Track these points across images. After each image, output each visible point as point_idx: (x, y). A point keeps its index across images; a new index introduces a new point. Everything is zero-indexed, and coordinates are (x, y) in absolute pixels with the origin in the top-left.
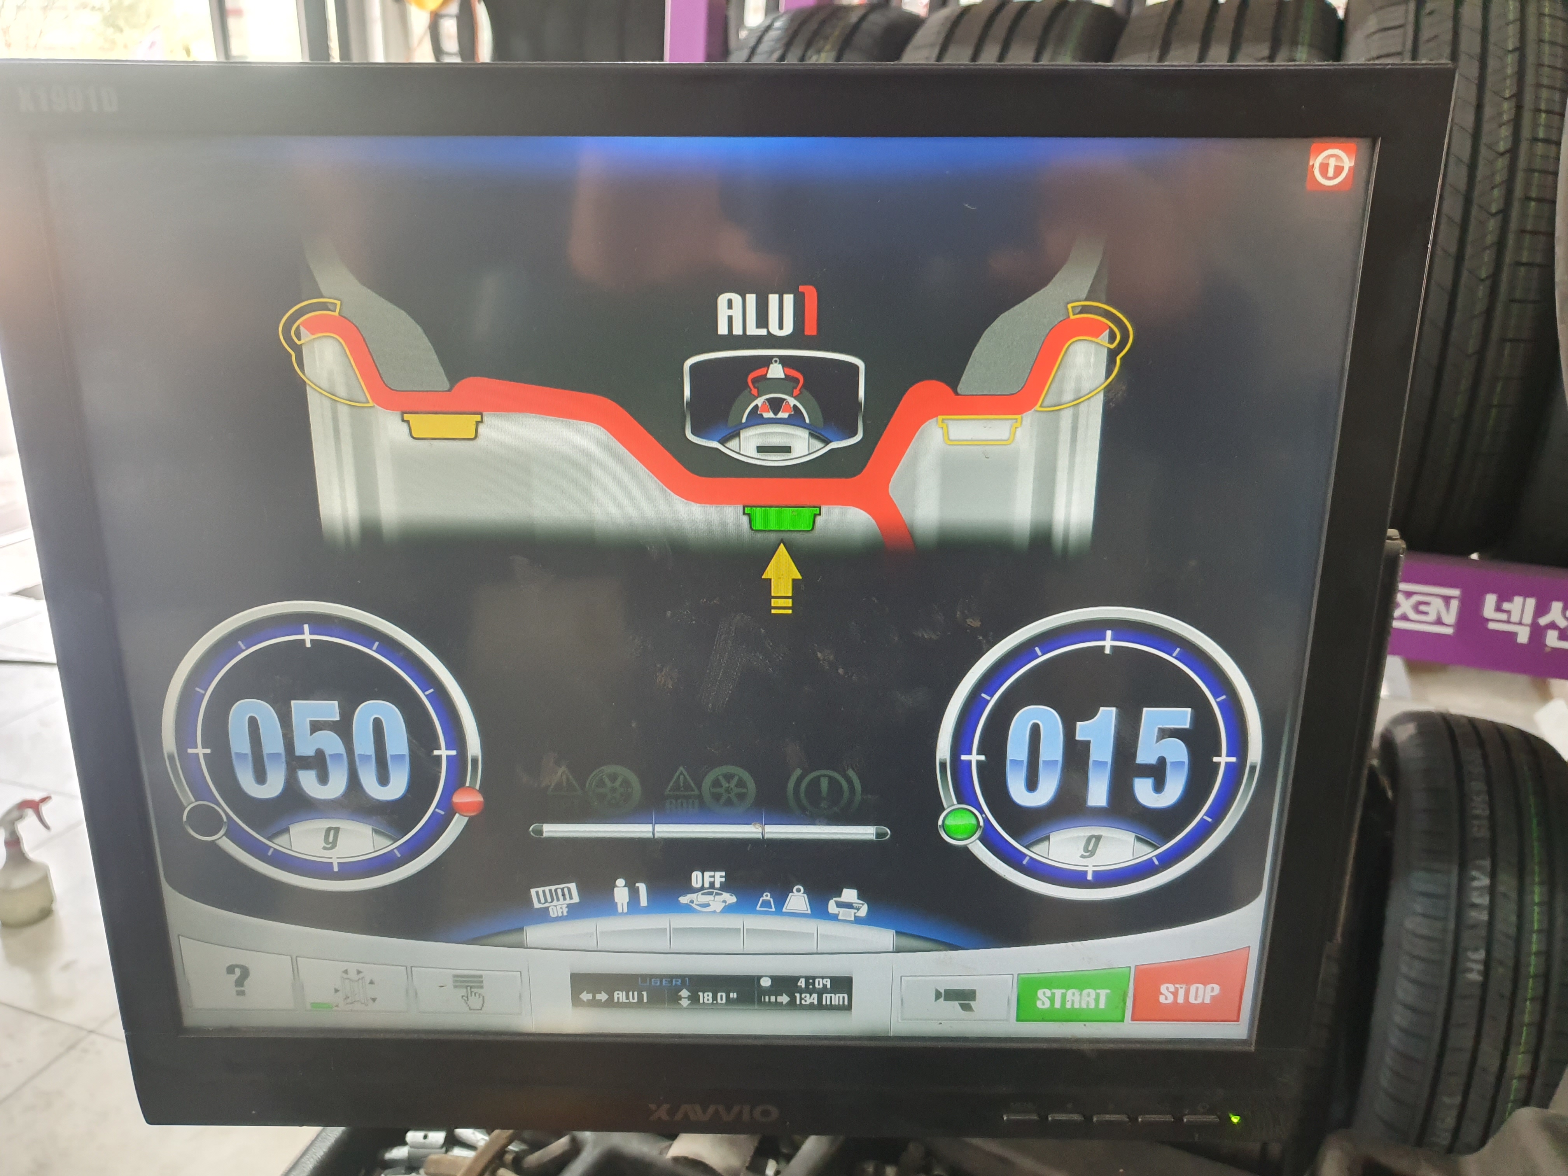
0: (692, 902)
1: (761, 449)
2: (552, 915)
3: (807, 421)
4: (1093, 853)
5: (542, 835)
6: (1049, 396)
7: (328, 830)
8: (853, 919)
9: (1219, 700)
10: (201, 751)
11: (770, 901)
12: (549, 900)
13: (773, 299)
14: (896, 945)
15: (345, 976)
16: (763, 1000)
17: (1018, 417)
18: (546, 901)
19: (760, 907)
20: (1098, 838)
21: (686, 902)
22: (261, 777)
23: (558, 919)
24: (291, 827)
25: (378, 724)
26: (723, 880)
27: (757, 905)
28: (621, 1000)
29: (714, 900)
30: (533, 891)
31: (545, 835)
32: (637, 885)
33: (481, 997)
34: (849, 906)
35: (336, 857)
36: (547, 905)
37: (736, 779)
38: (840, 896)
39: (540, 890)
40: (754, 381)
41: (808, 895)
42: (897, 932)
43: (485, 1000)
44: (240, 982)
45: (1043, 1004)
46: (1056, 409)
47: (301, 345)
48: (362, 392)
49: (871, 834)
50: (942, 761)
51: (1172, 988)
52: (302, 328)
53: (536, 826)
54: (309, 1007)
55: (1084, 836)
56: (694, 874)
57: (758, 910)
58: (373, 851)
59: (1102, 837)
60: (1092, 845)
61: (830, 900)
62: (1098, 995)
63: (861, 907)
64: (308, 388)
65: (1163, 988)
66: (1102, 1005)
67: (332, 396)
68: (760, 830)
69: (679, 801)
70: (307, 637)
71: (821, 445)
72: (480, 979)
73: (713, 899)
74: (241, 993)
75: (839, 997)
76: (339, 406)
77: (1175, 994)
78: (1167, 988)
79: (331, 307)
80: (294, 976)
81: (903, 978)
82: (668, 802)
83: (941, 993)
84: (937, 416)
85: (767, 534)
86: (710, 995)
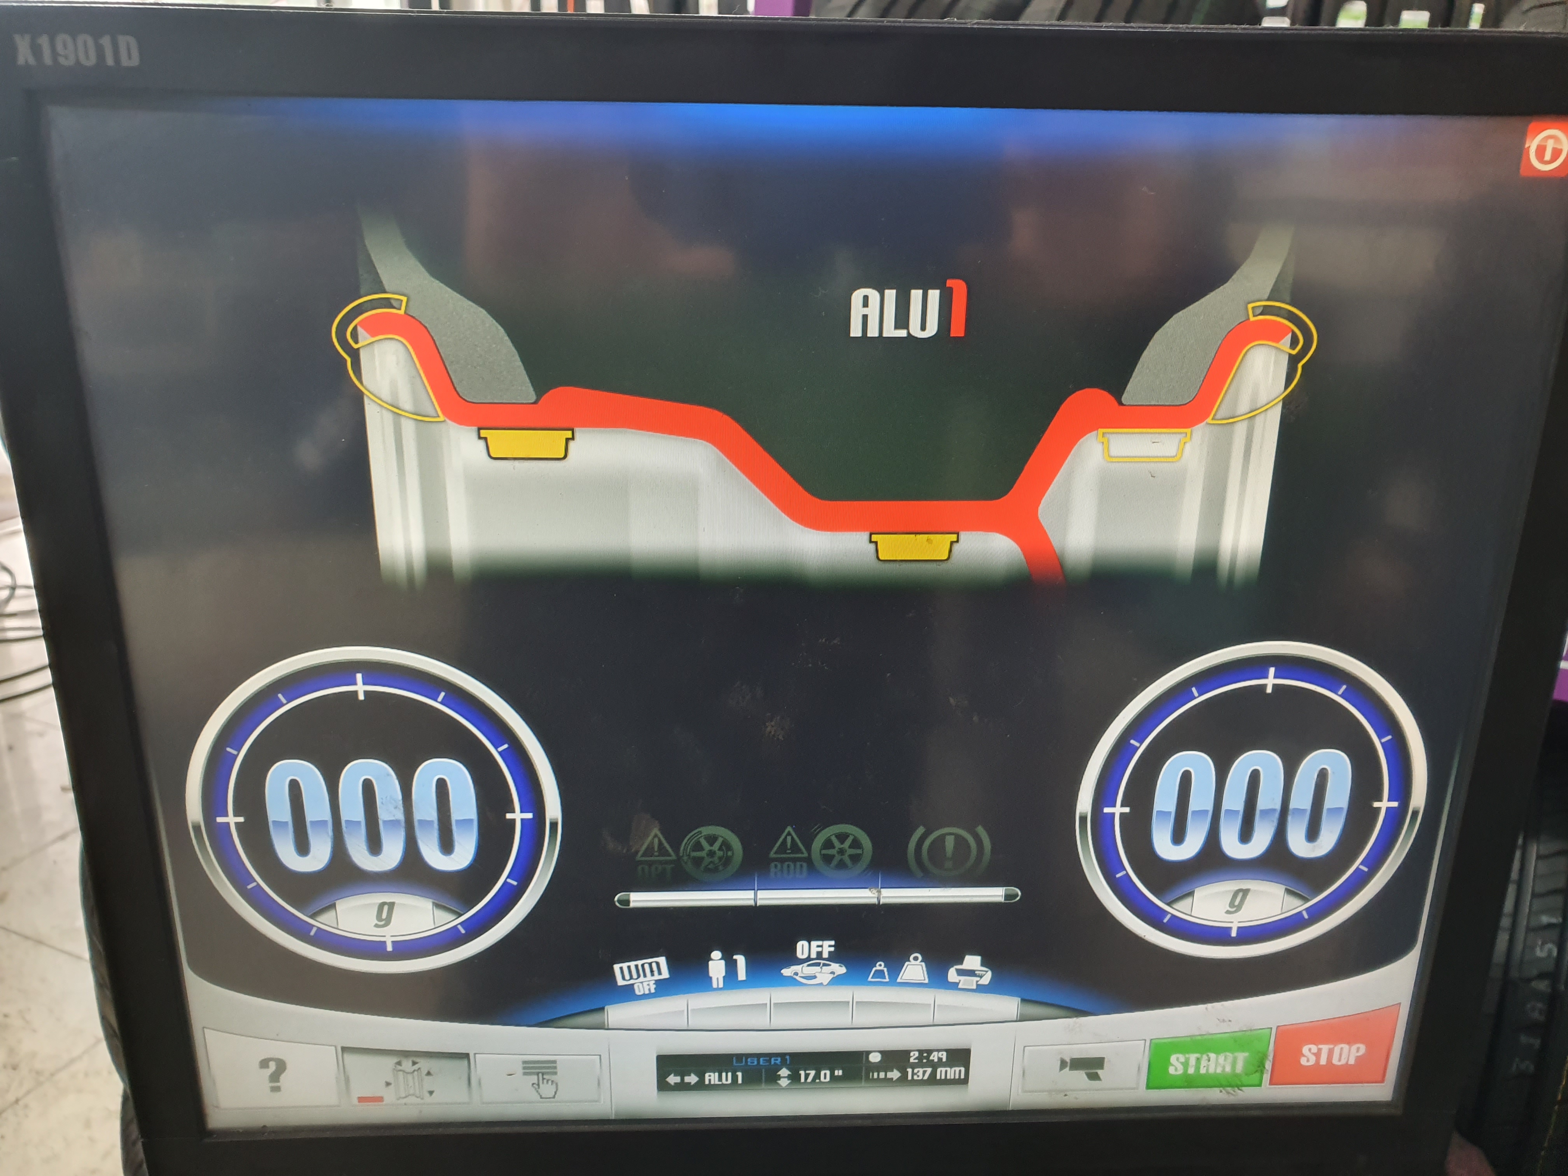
0: (796, 974)
2: (637, 993)
5: (629, 906)
6: (1222, 408)
7: (382, 905)
8: (974, 987)
10: (232, 819)
11: (883, 971)
12: (635, 976)
13: (916, 295)
14: (1020, 1013)
15: (399, 1067)
17: (1188, 430)
18: (631, 978)
19: (872, 978)
21: (789, 975)
22: (303, 847)
23: (644, 997)
24: (337, 902)
25: (442, 786)
26: (832, 949)
27: (868, 975)
28: (712, 1083)
29: (821, 972)
30: (616, 967)
31: (632, 905)
32: (735, 957)
33: (554, 1085)
34: (971, 973)
35: (389, 936)
36: (632, 982)
37: (851, 838)
38: (961, 963)
39: (625, 965)
41: (925, 962)
42: (1023, 1000)
43: (559, 1088)
44: (275, 1077)
46: (1229, 422)
47: (358, 349)
48: (430, 404)
49: (999, 896)
50: (1083, 815)
51: (1314, 1048)
52: (360, 329)
53: (621, 896)
54: (355, 1101)
56: (800, 944)
57: (871, 982)
58: (434, 928)
61: (950, 968)
62: (1235, 1059)
63: (984, 975)
64: (366, 400)
65: (1305, 1050)
66: (1238, 1070)
67: (395, 410)
68: (876, 895)
69: (786, 864)
70: (360, 688)
72: (554, 1065)
73: (820, 970)
74: (277, 1089)
75: (955, 1071)
76: (403, 421)
77: (1318, 1055)
78: (1310, 1050)
79: (395, 304)
80: (339, 1068)
81: (1026, 1048)
82: (773, 865)
83: (1066, 1063)
84: (1097, 429)
85: (897, 565)
86: (812, 1073)
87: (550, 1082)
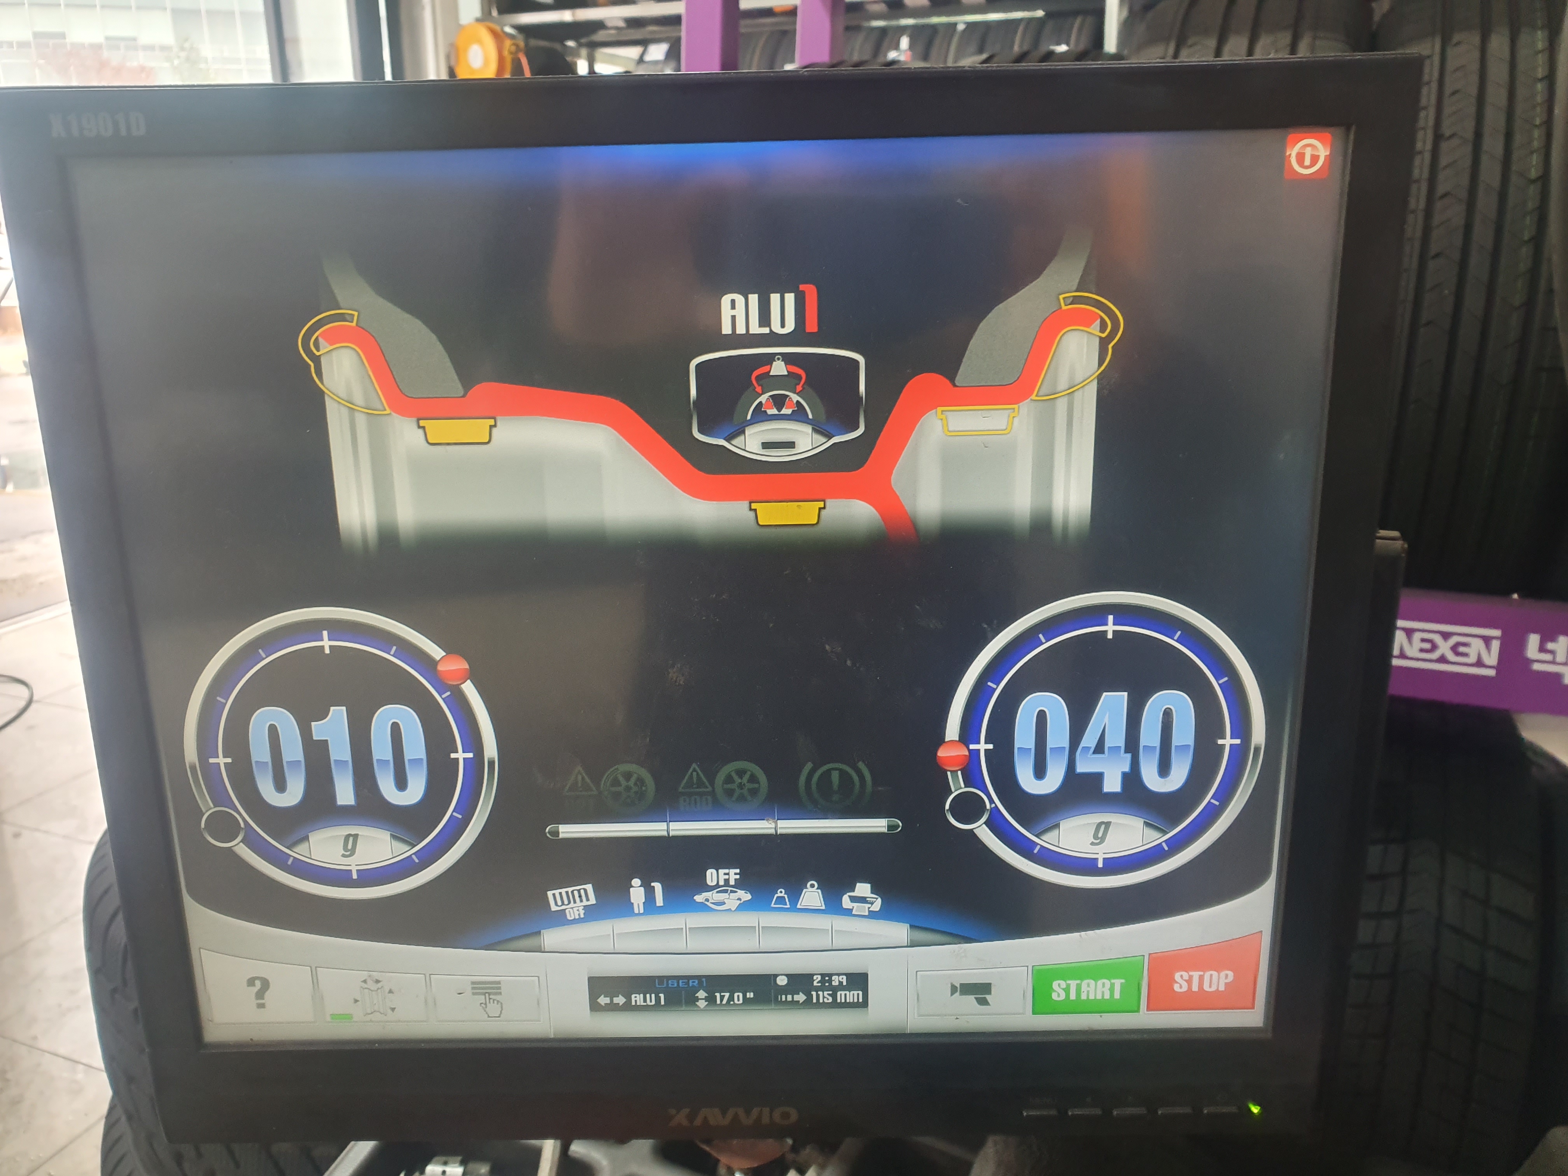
0: (707, 900)
1: (766, 445)
2: (569, 918)
3: (810, 416)
4: (1102, 840)
5: (558, 837)
6: (1043, 386)
7: (349, 836)
8: (867, 913)
9: (1221, 682)
10: (222, 760)
11: (784, 897)
12: (566, 902)
13: (775, 298)
14: (910, 939)
15: (365, 986)
16: (779, 1000)
17: (1016, 406)
18: (563, 904)
19: (774, 904)
20: (1108, 824)
21: (702, 901)
22: (280, 786)
23: (575, 921)
24: (310, 834)
25: (395, 728)
26: (738, 877)
27: (771, 903)
28: (638, 1004)
29: (729, 898)
30: (550, 894)
31: (561, 836)
32: (653, 884)
33: (499, 1003)
34: (863, 900)
35: (354, 865)
36: (563, 907)
37: (749, 773)
38: (854, 891)
39: (557, 892)
40: (758, 378)
41: (821, 889)
42: (912, 926)
43: (504, 1007)
44: (260, 995)
45: (1059, 995)
46: (1051, 399)
47: (320, 356)
48: (380, 401)
49: (883, 827)
51: (1185, 975)
52: (321, 340)
53: (551, 828)
54: (329, 1019)
55: (1095, 823)
56: (709, 872)
57: (773, 907)
58: (392, 857)
59: (1112, 824)
60: (1101, 832)
61: (843, 895)
62: (1112, 985)
63: (875, 901)
64: (327, 399)
65: (1177, 976)
66: (1117, 996)
67: (349, 405)
68: (773, 825)
69: (693, 798)
70: (326, 643)
71: (824, 440)
72: (499, 986)
73: (728, 896)
74: (261, 1006)
75: (853, 994)
76: (357, 414)
77: (1189, 981)
78: (1182, 976)
79: (348, 317)
80: (314, 987)
81: (918, 972)
82: (682, 799)
83: (957, 987)
84: (936, 408)
85: (773, 530)
86: (727, 995)
87: (495, 1002)
